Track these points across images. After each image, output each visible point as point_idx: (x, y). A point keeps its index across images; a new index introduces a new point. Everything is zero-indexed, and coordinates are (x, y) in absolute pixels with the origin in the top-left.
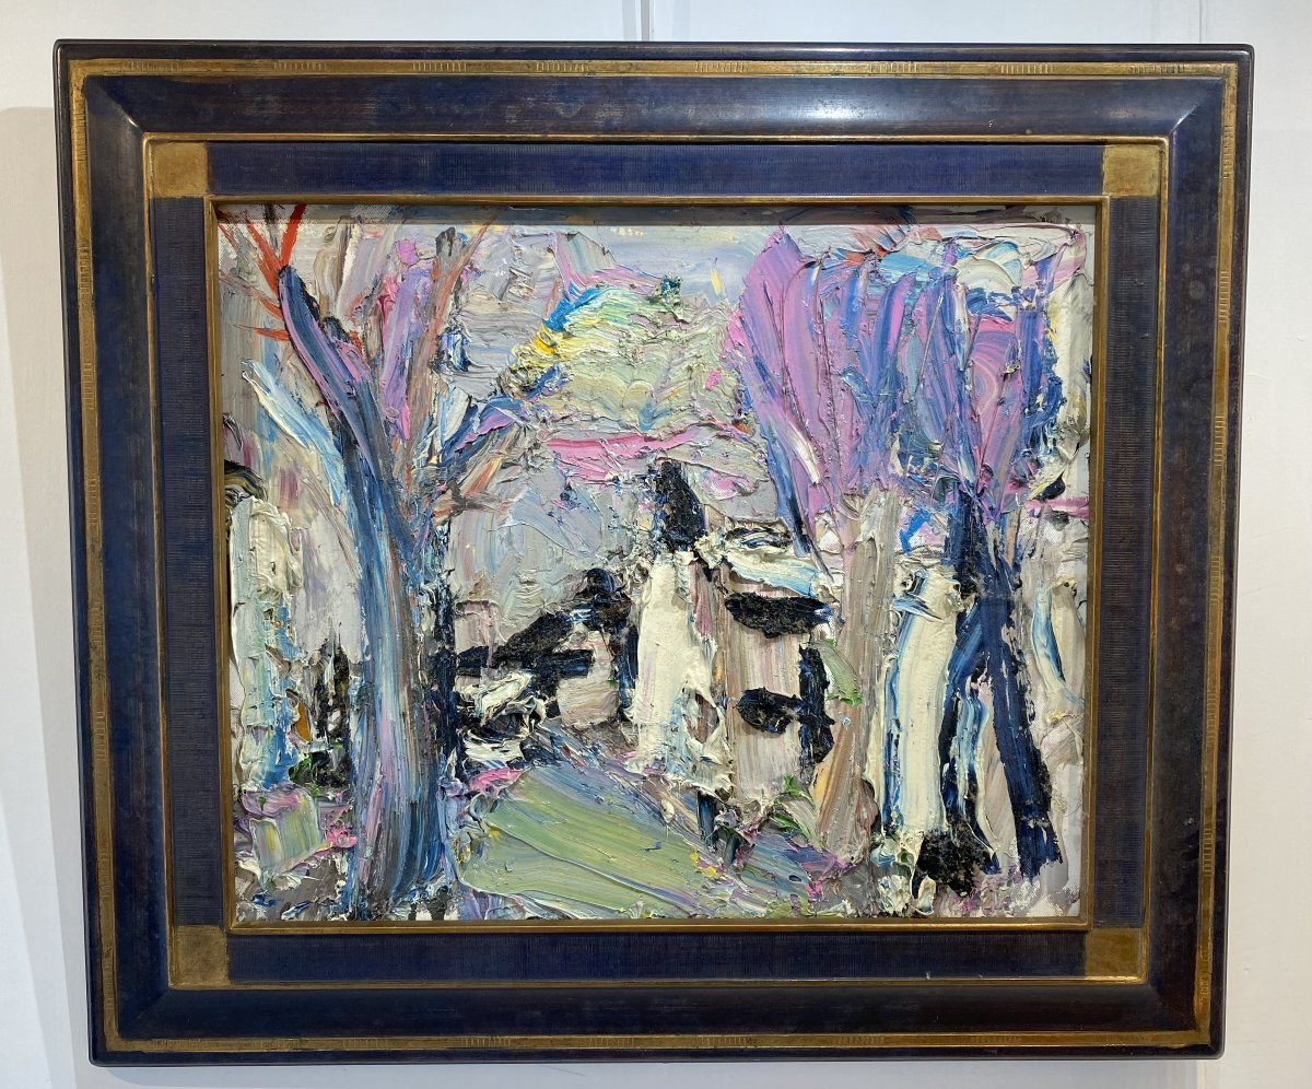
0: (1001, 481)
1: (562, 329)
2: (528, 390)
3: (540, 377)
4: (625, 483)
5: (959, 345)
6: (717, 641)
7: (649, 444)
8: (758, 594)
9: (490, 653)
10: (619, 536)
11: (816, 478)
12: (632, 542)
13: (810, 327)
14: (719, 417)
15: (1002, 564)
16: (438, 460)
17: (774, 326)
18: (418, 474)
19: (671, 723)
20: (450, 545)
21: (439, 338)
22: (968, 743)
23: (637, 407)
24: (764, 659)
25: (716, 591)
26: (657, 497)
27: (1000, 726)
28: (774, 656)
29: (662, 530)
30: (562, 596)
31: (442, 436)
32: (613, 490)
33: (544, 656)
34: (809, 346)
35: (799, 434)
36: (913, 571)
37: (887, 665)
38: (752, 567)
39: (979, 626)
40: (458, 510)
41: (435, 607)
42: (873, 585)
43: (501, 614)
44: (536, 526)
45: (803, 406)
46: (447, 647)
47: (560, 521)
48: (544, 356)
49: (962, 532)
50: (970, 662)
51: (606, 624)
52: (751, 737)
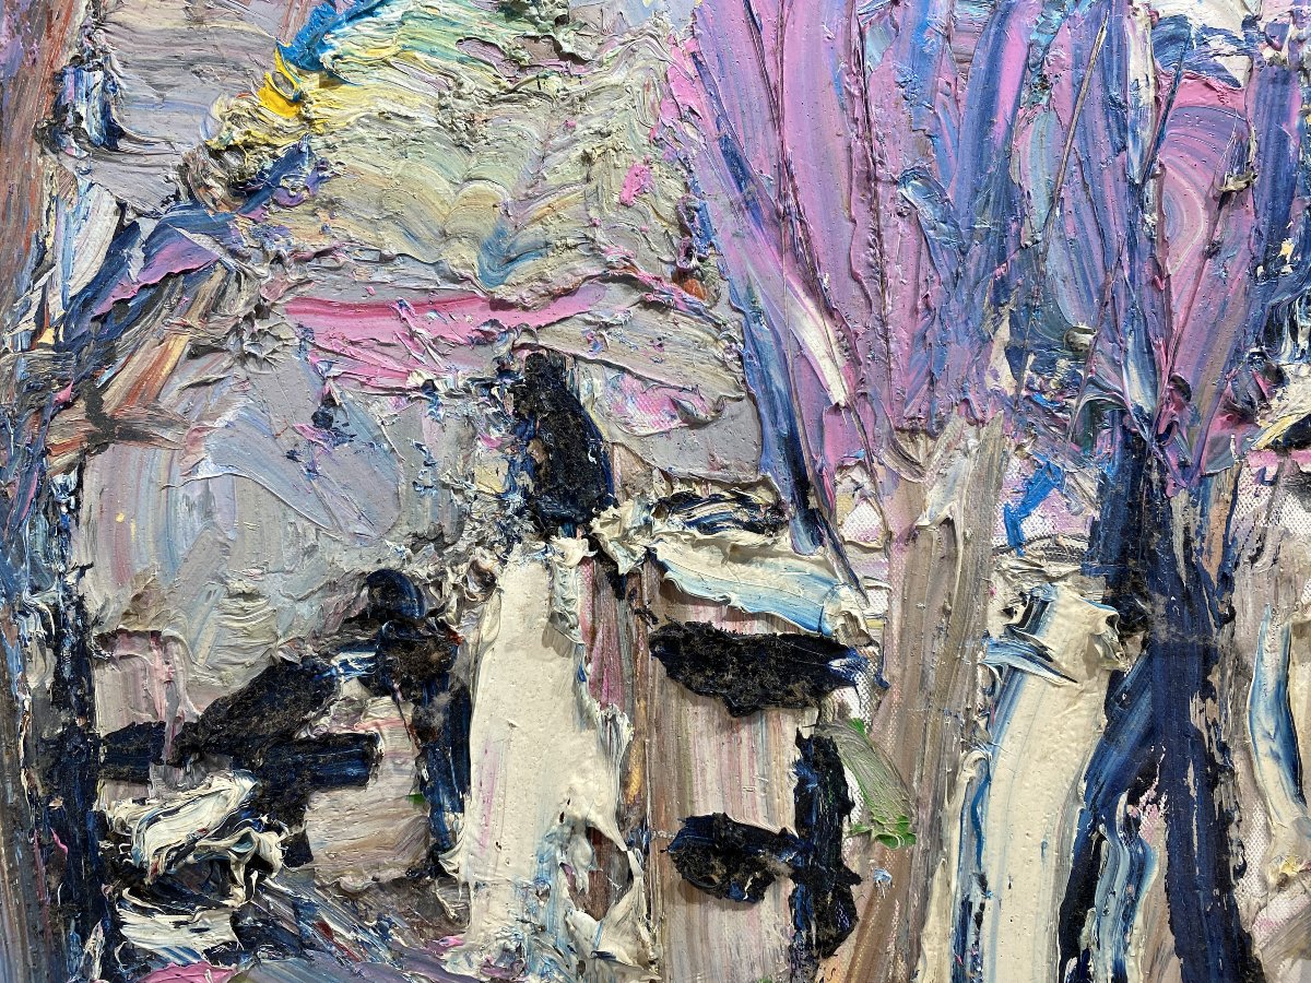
0: (1205, 410)
1: (316, 65)
2: (246, 191)
3: (268, 165)
4: (450, 395)
5: (1134, 132)
6: (633, 721)
7: (500, 316)
8: (716, 626)
9: (169, 738)
10: (436, 503)
11: (839, 395)
12: (462, 517)
13: (839, 79)
14: (644, 262)
15: (1198, 575)
16: (56, 337)
17: (764, 75)
18: (15, 366)
19: (537, 880)
20: (83, 514)
21: (59, 77)
22: (1115, 920)
23: (475, 238)
24: (725, 756)
25: (633, 620)
26: (515, 427)
27: (1178, 887)
28: (745, 750)
29: (525, 493)
30: (316, 624)
31: (65, 289)
32: (423, 409)
33: (278, 744)
34: (835, 121)
35: (809, 303)
36: (1027, 587)
37: (968, 773)
38: (706, 572)
39: (1148, 696)
40: (98, 443)
41: (54, 641)
42: (947, 613)
43: (190, 660)
44: (262, 479)
45: (819, 245)
46: (79, 722)
47: (312, 471)
48: (279, 121)
49: (1124, 509)
50: (1126, 767)
51: (406, 684)
52: (696, 907)
